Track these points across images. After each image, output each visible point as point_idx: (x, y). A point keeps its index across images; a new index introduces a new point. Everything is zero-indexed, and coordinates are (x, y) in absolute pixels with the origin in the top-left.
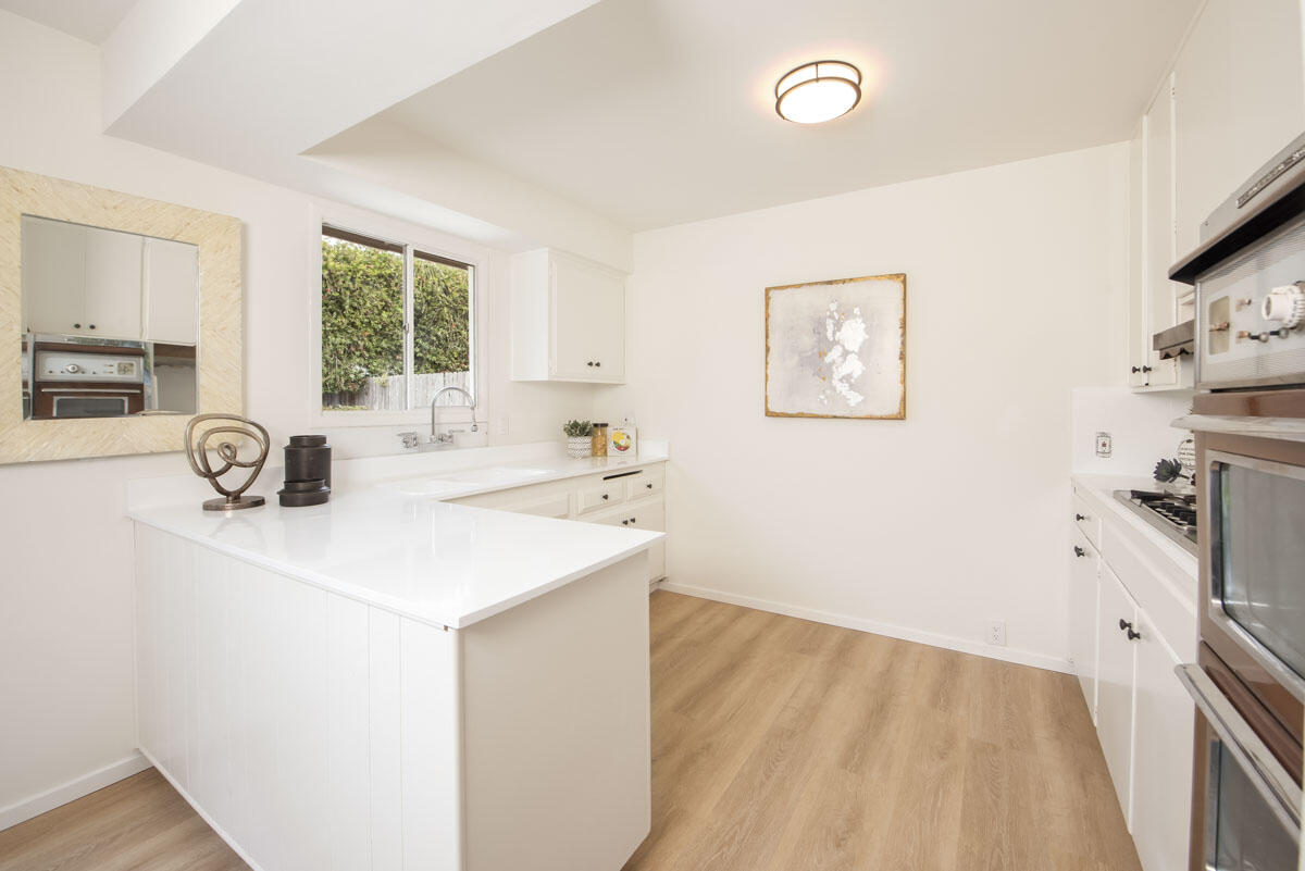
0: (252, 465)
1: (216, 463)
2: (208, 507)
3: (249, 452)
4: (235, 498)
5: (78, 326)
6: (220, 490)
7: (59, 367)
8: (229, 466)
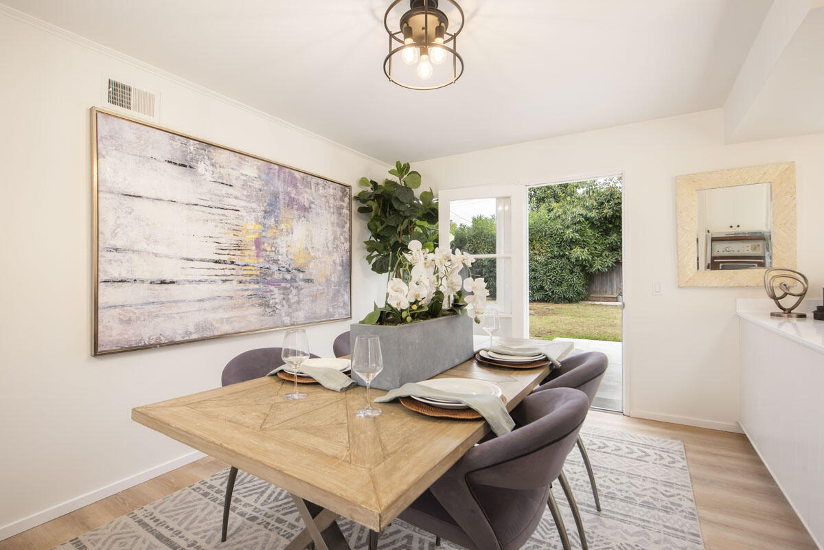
0: (798, 296)
1: (779, 293)
2: (772, 314)
3: (798, 289)
4: (788, 312)
5: (731, 227)
6: (780, 307)
7: (721, 249)
8: (786, 294)
